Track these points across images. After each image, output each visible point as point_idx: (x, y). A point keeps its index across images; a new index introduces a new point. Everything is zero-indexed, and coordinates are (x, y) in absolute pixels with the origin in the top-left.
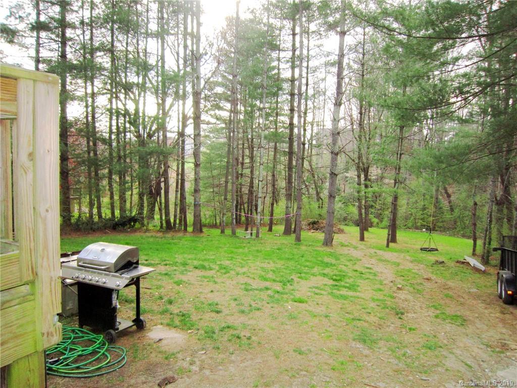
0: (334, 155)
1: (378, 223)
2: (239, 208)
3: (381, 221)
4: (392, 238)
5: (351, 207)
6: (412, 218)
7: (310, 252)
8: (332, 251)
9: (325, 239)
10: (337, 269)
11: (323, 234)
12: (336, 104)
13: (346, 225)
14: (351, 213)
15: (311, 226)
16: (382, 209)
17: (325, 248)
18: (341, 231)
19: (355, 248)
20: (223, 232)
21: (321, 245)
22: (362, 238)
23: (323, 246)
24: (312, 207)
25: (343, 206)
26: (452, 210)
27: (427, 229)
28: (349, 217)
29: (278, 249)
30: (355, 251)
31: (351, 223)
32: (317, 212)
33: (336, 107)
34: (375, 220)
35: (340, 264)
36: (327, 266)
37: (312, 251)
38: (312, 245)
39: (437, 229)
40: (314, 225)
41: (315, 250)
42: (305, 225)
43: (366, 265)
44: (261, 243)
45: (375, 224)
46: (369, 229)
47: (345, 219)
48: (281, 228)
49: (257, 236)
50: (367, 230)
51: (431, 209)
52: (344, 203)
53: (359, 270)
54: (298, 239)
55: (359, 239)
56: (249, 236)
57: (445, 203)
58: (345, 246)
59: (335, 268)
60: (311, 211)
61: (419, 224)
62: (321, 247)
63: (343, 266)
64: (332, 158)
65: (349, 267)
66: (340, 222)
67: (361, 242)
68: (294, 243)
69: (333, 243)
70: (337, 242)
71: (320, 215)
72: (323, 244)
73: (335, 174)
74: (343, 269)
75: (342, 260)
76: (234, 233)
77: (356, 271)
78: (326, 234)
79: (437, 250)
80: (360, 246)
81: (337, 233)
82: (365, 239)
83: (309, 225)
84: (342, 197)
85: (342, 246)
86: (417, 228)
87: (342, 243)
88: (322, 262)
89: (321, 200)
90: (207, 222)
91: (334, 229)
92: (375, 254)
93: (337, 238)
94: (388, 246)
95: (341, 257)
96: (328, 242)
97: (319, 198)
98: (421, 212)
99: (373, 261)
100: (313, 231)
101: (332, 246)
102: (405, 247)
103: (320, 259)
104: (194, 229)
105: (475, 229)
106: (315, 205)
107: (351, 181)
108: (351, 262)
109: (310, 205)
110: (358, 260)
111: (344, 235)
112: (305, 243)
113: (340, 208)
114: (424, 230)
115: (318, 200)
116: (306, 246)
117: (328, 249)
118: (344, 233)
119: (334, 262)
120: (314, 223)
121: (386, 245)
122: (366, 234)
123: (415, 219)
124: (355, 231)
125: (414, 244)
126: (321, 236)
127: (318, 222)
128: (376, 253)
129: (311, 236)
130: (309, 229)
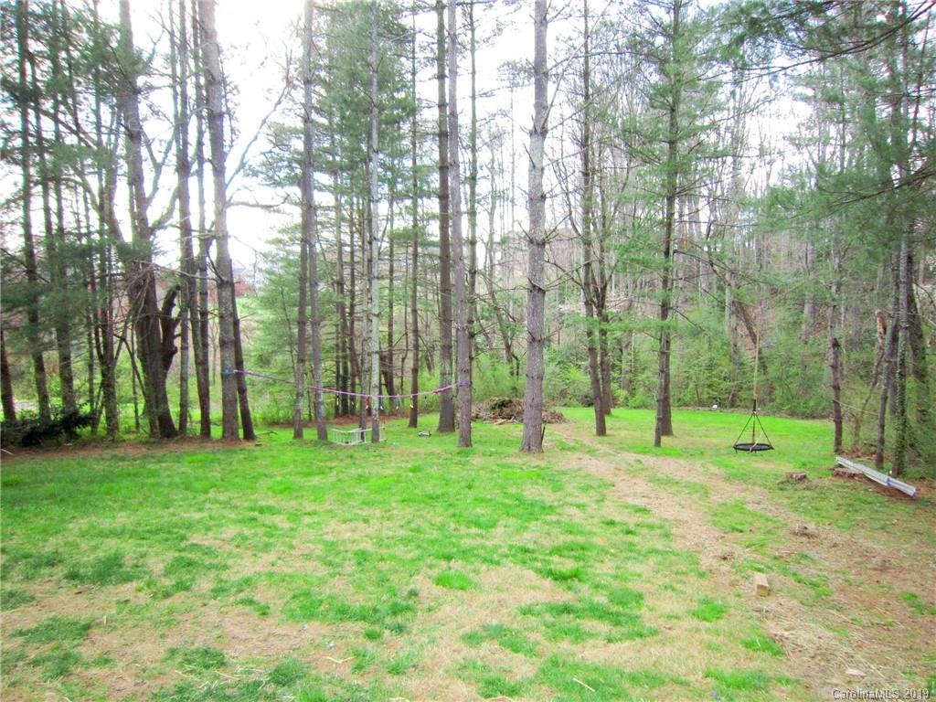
0: (535, 247)
1: (626, 398)
2: (349, 382)
3: (633, 395)
4: (664, 427)
5: (573, 370)
6: (691, 385)
7: (493, 471)
8: (543, 464)
9: (524, 437)
10: (559, 522)
11: (521, 427)
12: (536, 131)
13: (565, 405)
14: (574, 382)
15: (498, 410)
16: (634, 371)
17: (527, 458)
18: (558, 418)
19: (591, 452)
20: (298, 435)
21: (517, 451)
22: (601, 430)
23: (521, 454)
24: (497, 373)
25: (557, 370)
26: (763, 366)
27: (719, 405)
28: (570, 391)
29: (414, 470)
30: (594, 461)
31: (574, 402)
32: (508, 383)
33: (535, 138)
34: (622, 393)
35: (566, 504)
36: (531, 516)
37: (494, 468)
38: (496, 452)
39: (738, 403)
40: (504, 409)
41: (503, 466)
42: (486, 410)
43: (630, 501)
44: (380, 456)
45: (621, 400)
46: (612, 410)
47: (563, 394)
48: (433, 420)
49: (375, 439)
50: (608, 413)
51: (726, 367)
52: (559, 363)
53: (617, 519)
54: (466, 441)
55: (595, 431)
56: (357, 441)
57: (749, 356)
58: (569, 449)
59: (554, 518)
60: (497, 382)
61: (705, 396)
62: (517, 456)
63: (575, 511)
64: (533, 255)
65: (589, 510)
66: (553, 400)
67: (600, 438)
68: (458, 450)
69: (544, 443)
70: (552, 441)
71: (515, 389)
72: (522, 449)
73: (540, 289)
74: (576, 520)
75: (569, 488)
76: (323, 435)
77: (612, 523)
78: (527, 426)
79: (770, 447)
80: (600, 446)
81: (550, 422)
82: (608, 432)
83: (493, 408)
84: (555, 351)
85: (563, 449)
86: (701, 404)
87: (561, 442)
88: (519, 499)
89: (515, 361)
90: (281, 415)
91: (544, 413)
92: (640, 466)
93: (552, 432)
94: (658, 443)
95: (564, 478)
96: (534, 443)
97: (511, 356)
98: (707, 374)
99: (642, 486)
100: (500, 421)
101: (541, 451)
102: (692, 444)
103: (513, 490)
104: (224, 432)
105: (837, 396)
106: (504, 370)
107: (570, 322)
108: (591, 493)
109: (495, 369)
110: (606, 486)
111: (563, 425)
112: (481, 448)
113: (553, 373)
114: (715, 406)
115: (510, 361)
116: (484, 455)
117: (534, 460)
118: (564, 421)
119: (548, 496)
120: (503, 405)
121: (654, 442)
122: (608, 421)
123: (697, 386)
124: (585, 416)
125: (706, 436)
126: (516, 430)
127: (511, 402)
128: (639, 461)
129: (497, 431)
130: (495, 418)
